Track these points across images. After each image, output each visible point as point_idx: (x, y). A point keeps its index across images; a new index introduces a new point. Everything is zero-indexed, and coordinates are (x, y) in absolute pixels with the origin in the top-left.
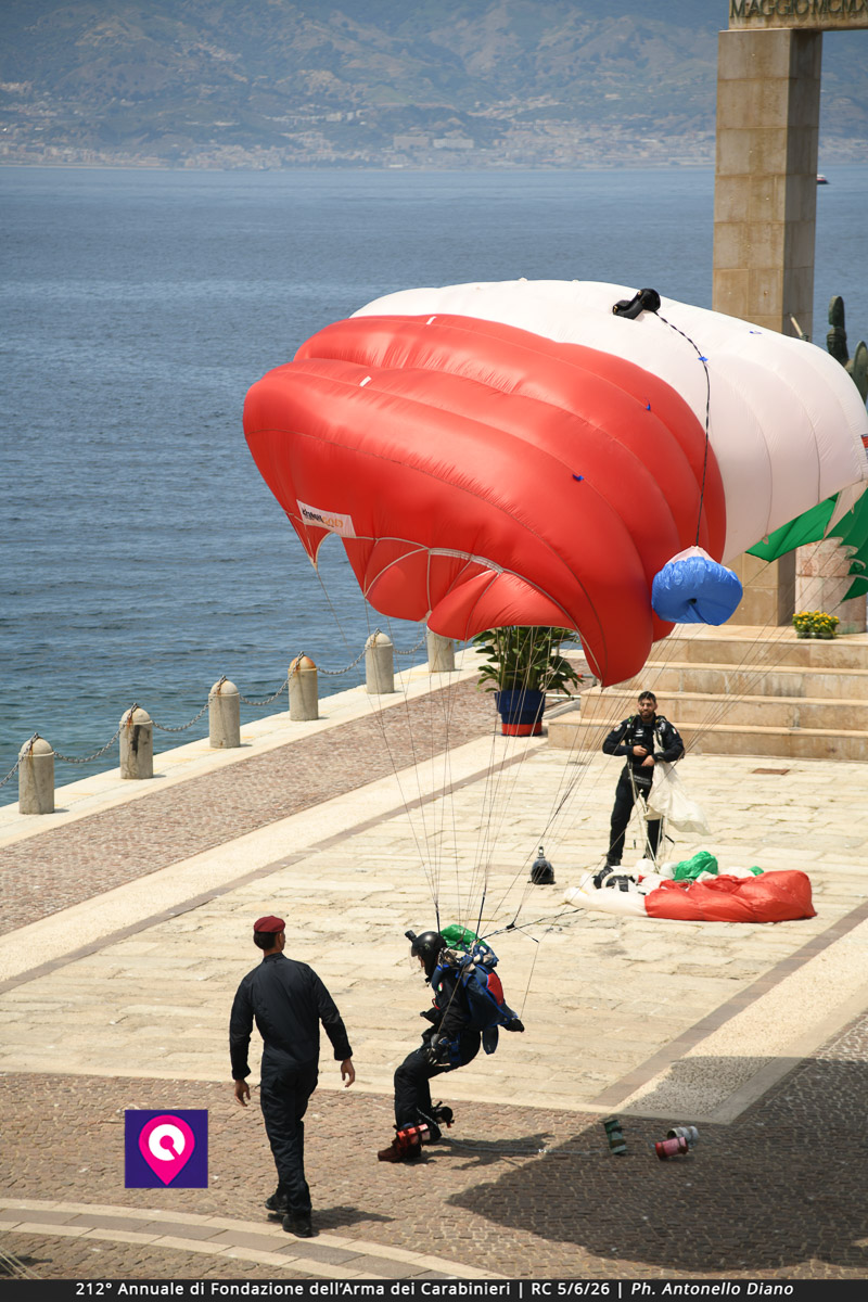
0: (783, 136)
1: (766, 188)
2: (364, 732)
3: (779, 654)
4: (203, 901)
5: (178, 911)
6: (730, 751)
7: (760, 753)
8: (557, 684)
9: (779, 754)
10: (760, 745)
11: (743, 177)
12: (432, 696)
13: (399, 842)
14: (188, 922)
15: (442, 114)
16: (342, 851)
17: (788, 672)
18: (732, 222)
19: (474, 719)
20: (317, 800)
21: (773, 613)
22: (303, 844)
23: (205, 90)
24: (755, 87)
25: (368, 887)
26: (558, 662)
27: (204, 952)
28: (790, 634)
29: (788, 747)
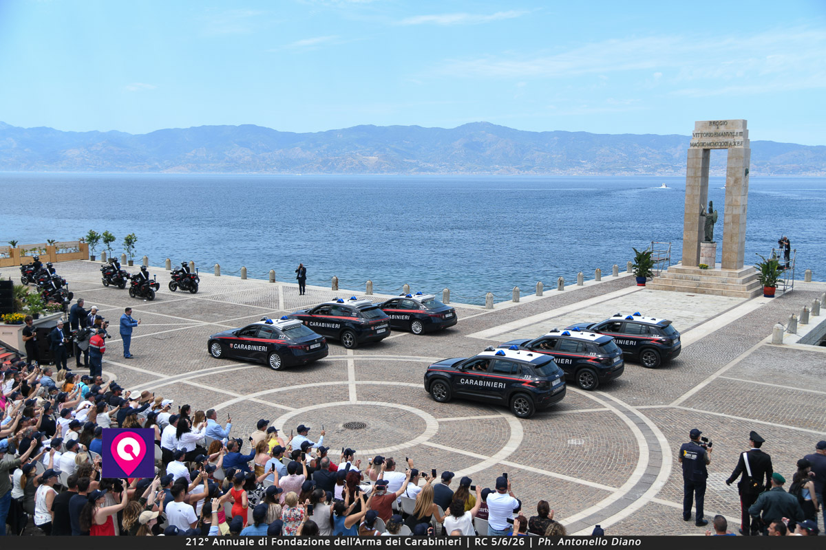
0: (700, 169)
1: (697, 179)
2: (609, 284)
3: (695, 272)
4: (564, 314)
5: (559, 316)
6: (684, 291)
7: (690, 292)
8: (649, 276)
9: (694, 292)
10: (689, 290)
11: (692, 177)
12: (626, 278)
13: (608, 306)
14: (560, 318)
15: (668, 165)
16: (595, 307)
17: (697, 276)
18: (689, 185)
19: (632, 282)
20: (594, 296)
21: (695, 264)
22: (588, 305)
23: (620, 161)
24: (695, 160)
25: (598, 314)
26: (649, 272)
27: (561, 324)
28: (697, 268)
29: (695, 291)
